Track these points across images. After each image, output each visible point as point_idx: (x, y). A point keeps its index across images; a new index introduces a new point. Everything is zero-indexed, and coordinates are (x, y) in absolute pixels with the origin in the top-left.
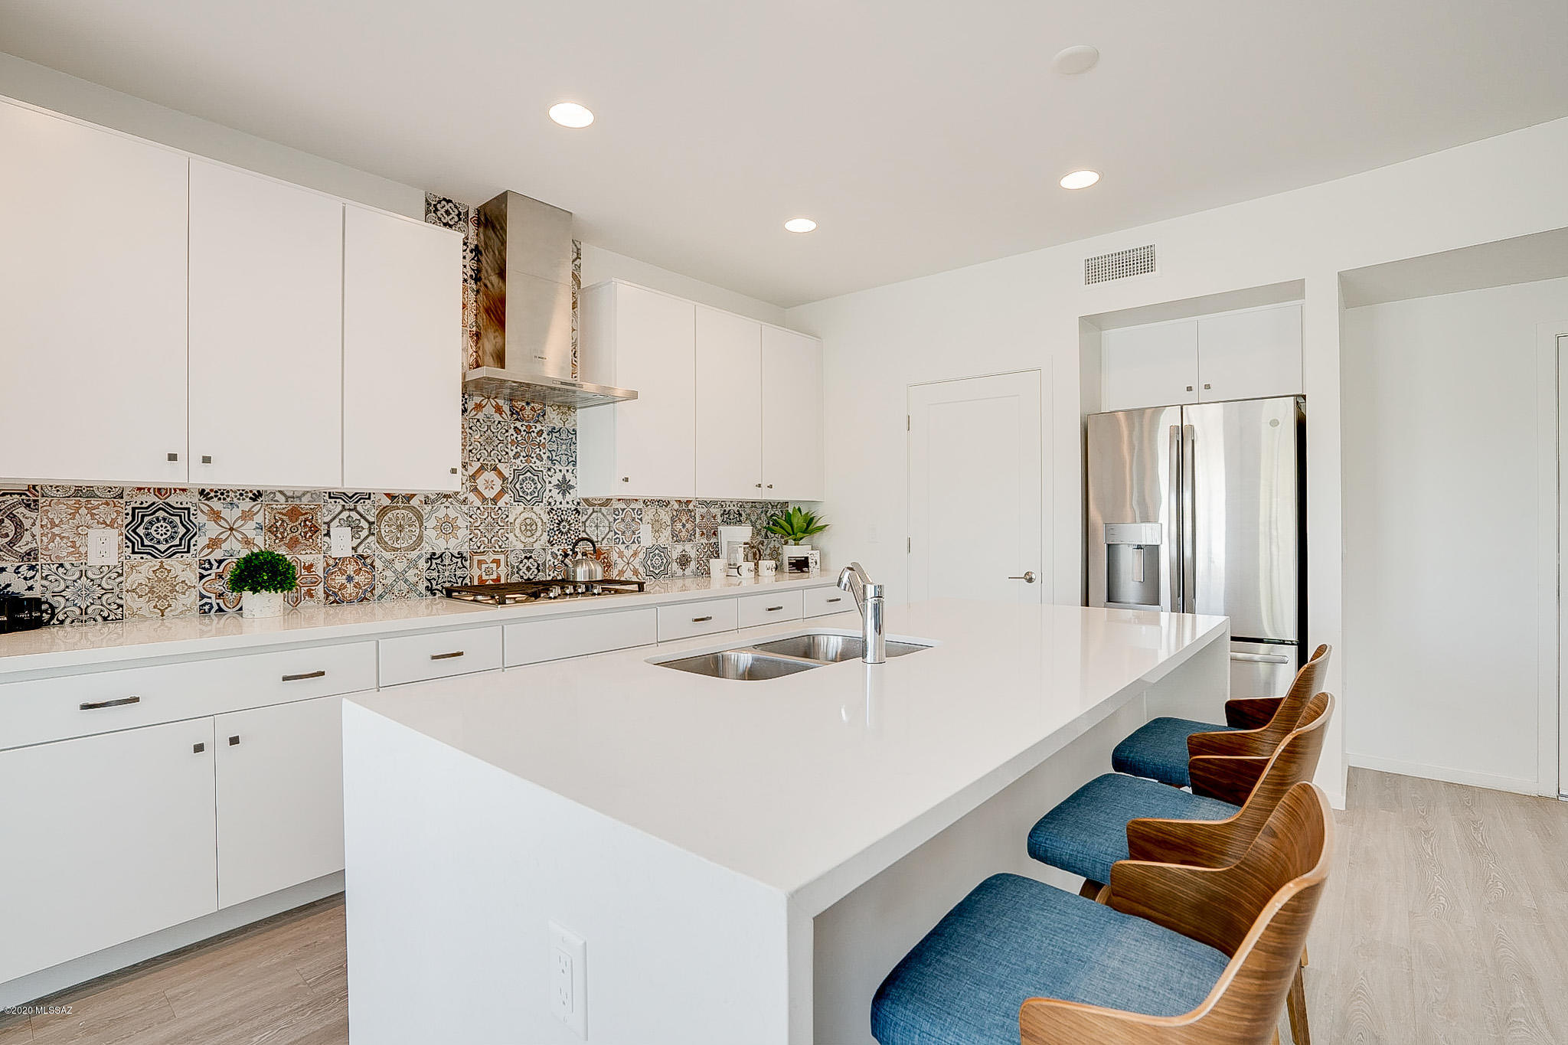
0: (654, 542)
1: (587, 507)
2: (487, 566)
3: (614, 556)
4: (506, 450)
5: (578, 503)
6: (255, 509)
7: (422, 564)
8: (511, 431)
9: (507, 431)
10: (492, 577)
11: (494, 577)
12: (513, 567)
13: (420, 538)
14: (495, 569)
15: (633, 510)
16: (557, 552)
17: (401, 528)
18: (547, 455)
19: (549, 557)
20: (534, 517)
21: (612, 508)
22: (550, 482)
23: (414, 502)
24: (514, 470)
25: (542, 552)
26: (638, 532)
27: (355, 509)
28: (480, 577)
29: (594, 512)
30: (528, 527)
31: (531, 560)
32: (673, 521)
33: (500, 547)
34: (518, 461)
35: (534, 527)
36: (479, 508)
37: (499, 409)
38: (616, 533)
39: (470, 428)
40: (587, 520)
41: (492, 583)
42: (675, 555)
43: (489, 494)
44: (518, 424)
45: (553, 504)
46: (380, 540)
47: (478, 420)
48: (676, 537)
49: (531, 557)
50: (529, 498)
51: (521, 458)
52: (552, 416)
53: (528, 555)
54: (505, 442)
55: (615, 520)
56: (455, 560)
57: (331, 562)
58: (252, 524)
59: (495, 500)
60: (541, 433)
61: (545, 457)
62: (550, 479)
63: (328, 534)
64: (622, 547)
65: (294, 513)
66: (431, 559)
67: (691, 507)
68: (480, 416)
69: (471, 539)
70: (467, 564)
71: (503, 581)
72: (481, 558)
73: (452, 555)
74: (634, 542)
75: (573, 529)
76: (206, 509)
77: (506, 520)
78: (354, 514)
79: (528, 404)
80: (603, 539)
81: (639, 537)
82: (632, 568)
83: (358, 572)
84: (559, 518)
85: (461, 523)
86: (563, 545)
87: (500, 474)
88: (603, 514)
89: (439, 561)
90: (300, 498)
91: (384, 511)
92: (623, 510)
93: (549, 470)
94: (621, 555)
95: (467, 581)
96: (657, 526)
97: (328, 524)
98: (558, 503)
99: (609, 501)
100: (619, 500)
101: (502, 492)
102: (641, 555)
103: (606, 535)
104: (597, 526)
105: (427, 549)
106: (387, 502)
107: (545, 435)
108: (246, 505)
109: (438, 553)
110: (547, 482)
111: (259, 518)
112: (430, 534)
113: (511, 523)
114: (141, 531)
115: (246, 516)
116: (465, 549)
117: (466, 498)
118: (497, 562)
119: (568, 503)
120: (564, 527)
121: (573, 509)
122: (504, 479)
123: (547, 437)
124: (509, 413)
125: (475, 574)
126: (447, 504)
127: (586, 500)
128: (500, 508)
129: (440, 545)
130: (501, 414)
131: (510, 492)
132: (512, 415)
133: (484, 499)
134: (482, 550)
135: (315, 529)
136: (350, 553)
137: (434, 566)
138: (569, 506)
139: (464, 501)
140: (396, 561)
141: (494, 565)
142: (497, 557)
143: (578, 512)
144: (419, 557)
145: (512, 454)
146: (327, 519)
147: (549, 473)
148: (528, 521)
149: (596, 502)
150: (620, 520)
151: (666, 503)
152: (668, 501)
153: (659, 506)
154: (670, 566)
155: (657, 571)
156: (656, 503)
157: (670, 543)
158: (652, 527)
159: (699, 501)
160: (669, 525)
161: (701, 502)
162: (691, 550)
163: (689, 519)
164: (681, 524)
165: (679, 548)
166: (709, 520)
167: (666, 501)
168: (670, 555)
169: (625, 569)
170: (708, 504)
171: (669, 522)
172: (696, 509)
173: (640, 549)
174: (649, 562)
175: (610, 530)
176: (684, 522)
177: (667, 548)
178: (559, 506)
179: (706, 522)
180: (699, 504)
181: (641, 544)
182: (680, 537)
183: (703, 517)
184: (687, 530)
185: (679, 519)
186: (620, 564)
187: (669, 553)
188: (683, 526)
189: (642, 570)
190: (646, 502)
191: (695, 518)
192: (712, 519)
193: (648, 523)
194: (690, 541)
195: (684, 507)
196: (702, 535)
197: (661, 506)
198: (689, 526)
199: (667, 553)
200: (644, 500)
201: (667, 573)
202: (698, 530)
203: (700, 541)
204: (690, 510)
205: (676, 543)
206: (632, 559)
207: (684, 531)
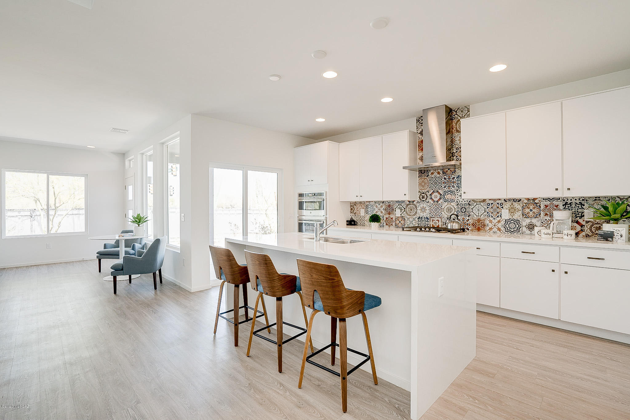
1: (474, 203)
2: (435, 221)
3: (487, 222)
4: (441, 185)
5: (470, 202)
6: (383, 205)
7: (417, 219)
8: (443, 179)
9: (441, 179)
10: (436, 225)
11: (437, 225)
12: (444, 223)
13: (416, 212)
14: (437, 223)
15: (498, 203)
16: (460, 219)
17: (411, 210)
18: (456, 185)
20: (451, 206)
21: (486, 203)
22: (457, 195)
23: (415, 203)
24: (444, 192)
26: (501, 212)
27: (401, 205)
28: (433, 225)
29: (477, 204)
30: (449, 210)
32: (523, 208)
33: (439, 216)
34: (445, 189)
35: (451, 210)
36: (432, 204)
37: (439, 173)
38: (488, 213)
39: (430, 180)
40: (473, 208)
41: (436, 227)
42: (524, 224)
43: (436, 200)
44: (445, 177)
45: (459, 202)
46: (406, 213)
47: (432, 178)
48: (524, 215)
50: (449, 200)
51: (447, 187)
52: (458, 172)
54: (441, 183)
55: (488, 208)
56: (425, 219)
57: (396, 217)
58: (382, 208)
59: (437, 201)
60: (454, 178)
61: (455, 186)
62: (457, 193)
63: (395, 211)
64: (491, 219)
65: (389, 206)
66: (419, 218)
67: (536, 201)
68: (433, 176)
69: (430, 213)
70: (429, 220)
71: (440, 227)
72: (433, 219)
73: (425, 218)
74: (498, 217)
75: (467, 211)
76: (375, 205)
77: (441, 208)
78: (401, 206)
79: (449, 169)
81: (501, 215)
82: (497, 227)
83: (402, 220)
84: (461, 207)
85: (427, 208)
86: (463, 216)
87: (439, 193)
88: (481, 205)
89: (421, 219)
90: (390, 202)
91: (408, 205)
92: (492, 204)
93: (457, 190)
94: (491, 222)
95: (429, 225)
96: (512, 210)
97: (395, 208)
99: (484, 201)
100: (490, 200)
101: (440, 199)
102: (503, 223)
103: (483, 214)
104: (478, 210)
105: (418, 216)
106: (408, 203)
107: (455, 179)
108: (381, 204)
109: (421, 217)
110: (456, 195)
111: (383, 207)
112: (419, 211)
113: (443, 209)
114: (367, 209)
115: (381, 207)
116: (428, 216)
117: (429, 201)
118: (438, 221)
119: (465, 201)
120: (463, 210)
122: (441, 195)
123: (456, 179)
124: (442, 173)
125: (431, 224)
126: (423, 203)
127: (473, 200)
128: (439, 204)
129: (421, 215)
130: (439, 174)
131: (443, 199)
132: (443, 174)
133: (434, 201)
134: (433, 216)
135: (393, 210)
136: (400, 216)
137: (420, 220)
138: (465, 203)
139: (428, 202)
140: (410, 218)
141: (437, 222)
142: (438, 219)
143: (470, 205)
144: (416, 218)
145: (443, 186)
146: (395, 207)
147: (457, 191)
148: (449, 208)
149: (478, 201)
150: (490, 208)
151: (519, 200)
152: (520, 199)
153: (514, 202)
154: (521, 228)
155: (512, 230)
156: (512, 200)
157: (521, 218)
158: (509, 211)
159: (543, 198)
160: (521, 210)
161: (544, 199)
162: (537, 222)
163: (535, 207)
164: (529, 210)
165: (528, 221)
166: (551, 208)
167: (519, 199)
168: (521, 224)
169: (493, 227)
170: (551, 200)
171: (521, 209)
172: (540, 203)
173: (501, 220)
174: (507, 226)
175: (485, 212)
176: (532, 209)
177: (519, 220)
178: (461, 203)
179: (549, 209)
180: (543, 200)
181: (502, 218)
182: (528, 215)
183: (546, 206)
184: (534, 213)
185: (527, 207)
186: (490, 225)
187: (520, 223)
188: (531, 210)
189: (503, 229)
190: (506, 200)
191: (540, 207)
192: (555, 207)
193: (507, 209)
194: (536, 218)
195: (531, 202)
196: (545, 215)
197: (516, 202)
198: (535, 210)
199: (519, 223)
200: (505, 199)
201: (519, 232)
202: (542, 213)
203: (544, 218)
204: (536, 203)
205: (526, 218)
206: (497, 224)
207: (531, 213)
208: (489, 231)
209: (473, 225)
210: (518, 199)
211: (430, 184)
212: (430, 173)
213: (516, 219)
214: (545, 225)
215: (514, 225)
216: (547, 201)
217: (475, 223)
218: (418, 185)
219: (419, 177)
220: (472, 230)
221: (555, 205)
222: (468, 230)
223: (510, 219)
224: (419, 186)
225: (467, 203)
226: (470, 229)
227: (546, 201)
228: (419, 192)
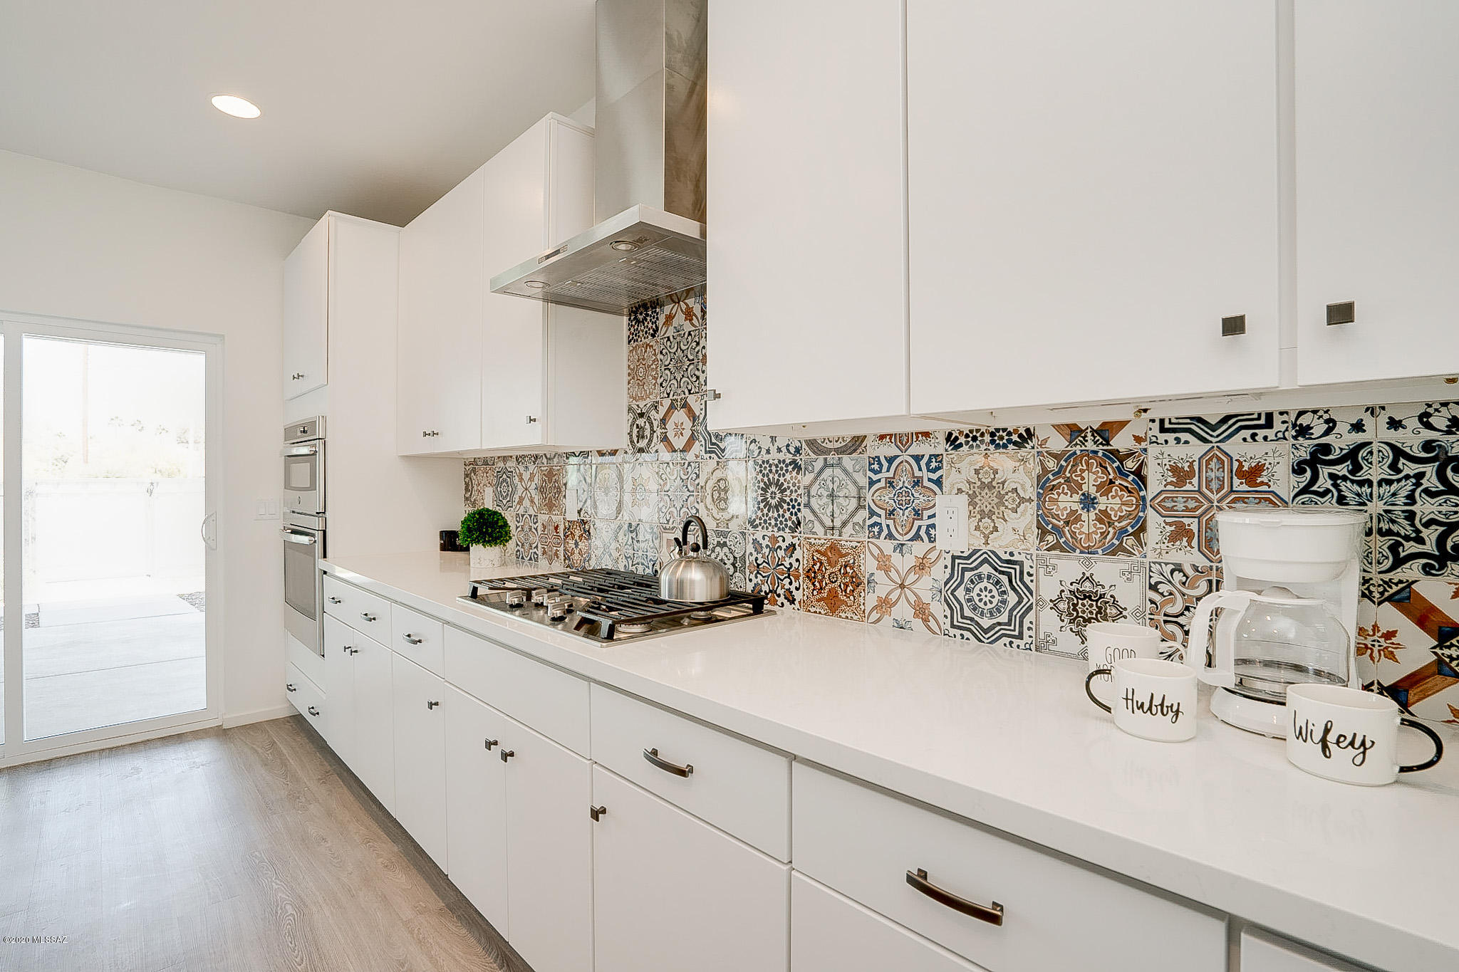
0: (978, 543)
1: (813, 456)
3: (868, 565)
4: (697, 373)
5: (798, 450)
6: (534, 472)
7: (621, 536)
13: (619, 504)
15: (918, 458)
16: (761, 541)
17: (606, 491)
19: (750, 548)
20: (730, 475)
21: (865, 456)
23: (614, 459)
24: (706, 402)
25: (740, 538)
26: (930, 512)
27: (578, 470)
29: (826, 465)
30: (723, 494)
31: (725, 549)
32: (1045, 485)
36: (669, 464)
37: (688, 313)
38: (872, 513)
39: (661, 353)
40: (813, 483)
42: (1048, 587)
43: (679, 443)
45: (756, 454)
46: (593, 505)
47: (668, 338)
48: (1050, 533)
49: (725, 544)
50: (723, 445)
53: (722, 540)
55: (872, 483)
56: (647, 536)
58: (533, 485)
59: (683, 452)
63: (565, 496)
64: (887, 546)
65: (550, 474)
66: (627, 531)
67: (1121, 442)
68: (670, 331)
69: (660, 509)
70: (658, 543)
72: (670, 536)
73: (645, 530)
74: (917, 537)
75: (788, 499)
77: (697, 482)
78: (577, 475)
80: (844, 524)
81: (933, 526)
82: (912, 599)
83: (582, 537)
84: (766, 479)
85: (652, 486)
86: (771, 528)
87: (689, 411)
88: (845, 471)
89: (634, 535)
90: (553, 459)
91: (595, 471)
92: (890, 460)
94: (884, 564)
96: (986, 501)
97: (565, 485)
98: (764, 452)
99: (857, 443)
100: (882, 437)
101: (691, 438)
102: (939, 573)
103: (851, 517)
104: (832, 496)
105: (625, 519)
106: (596, 460)
108: (531, 467)
109: (634, 525)
111: (536, 480)
112: (627, 499)
113: (702, 487)
114: (499, 489)
115: (532, 477)
116: (655, 523)
117: (656, 451)
119: (779, 450)
120: (773, 495)
121: (788, 461)
122: (694, 418)
126: (641, 461)
127: (812, 443)
128: (688, 464)
129: (636, 515)
131: (701, 438)
133: (673, 451)
134: (671, 525)
135: (560, 491)
136: (576, 517)
137: (630, 541)
138: (781, 456)
139: (655, 455)
140: (604, 529)
143: (797, 467)
144: (620, 528)
146: (564, 481)
148: (722, 485)
149: (830, 446)
150: (882, 484)
151: (1020, 436)
152: (1028, 431)
153: (998, 446)
154: (1031, 616)
155: (986, 623)
156: (987, 438)
157: (1034, 552)
158: (972, 503)
159: (1162, 421)
160: (1030, 500)
161: (1167, 425)
162: (1120, 582)
163: (1111, 482)
164: (1076, 497)
165: (1069, 569)
166: (1214, 485)
167: (1022, 431)
168: (1032, 586)
169: (893, 597)
170: (1214, 428)
171: (1030, 491)
172: (1145, 450)
173: (933, 556)
174: (960, 593)
175: (860, 507)
176: (1093, 490)
177: (1021, 564)
178: (766, 457)
179: (1199, 491)
180: (1163, 430)
181: (937, 544)
182: (1073, 534)
183: (1180, 475)
184: (1104, 518)
185: (1068, 480)
186: (883, 586)
187: (1027, 579)
188: (1088, 502)
189: (939, 609)
190: (957, 438)
191: (1143, 479)
192: (1236, 481)
193: (960, 491)
194: (1113, 553)
195: (1090, 446)
196: (1173, 538)
197: (1005, 446)
198: (1112, 503)
199: (1021, 580)
200: (950, 434)
201: (1020, 637)
202: (1154, 521)
203: (1166, 558)
204: (1115, 452)
205: (1057, 552)
206: (912, 577)
207: (1089, 517)
208: (875, 616)
209: (811, 575)
210: (1016, 431)
211: (663, 369)
212: (662, 319)
213: (1007, 557)
214: (1173, 602)
215: (995, 593)
216: (1184, 436)
217: (817, 567)
218: (626, 378)
219: (629, 342)
220: (805, 605)
221: (1236, 465)
222: (792, 601)
223: (975, 552)
224: (629, 383)
225: (788, 458)
226: (798, 595)
227: (1178, 440)
228: (630, 409)
